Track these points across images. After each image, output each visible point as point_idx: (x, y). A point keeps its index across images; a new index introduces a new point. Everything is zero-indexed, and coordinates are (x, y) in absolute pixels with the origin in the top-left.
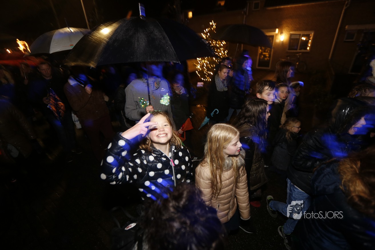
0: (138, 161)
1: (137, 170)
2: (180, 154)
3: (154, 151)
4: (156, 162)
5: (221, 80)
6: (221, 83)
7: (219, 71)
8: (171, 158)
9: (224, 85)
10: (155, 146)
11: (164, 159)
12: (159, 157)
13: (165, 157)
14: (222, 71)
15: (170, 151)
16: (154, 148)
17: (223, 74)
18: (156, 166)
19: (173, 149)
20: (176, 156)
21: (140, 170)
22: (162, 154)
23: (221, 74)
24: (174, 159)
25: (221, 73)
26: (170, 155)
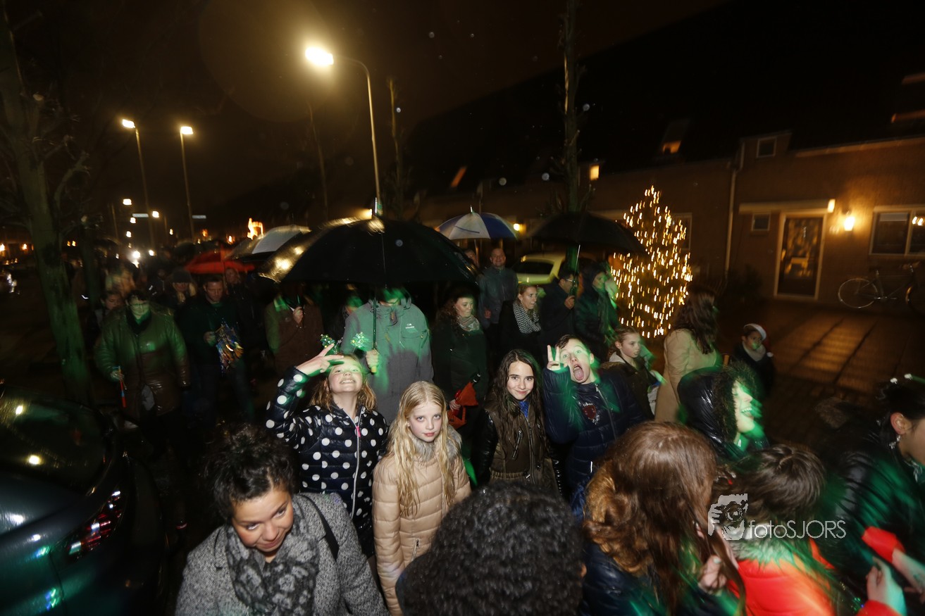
0: (309, 419)
1: (307, 432)
2: (372, 422)
3: (334, 409)
4: (334, 426)
5: (526, 310)
6: (527, 317)
7: (520, 295)
8: (357, 424)
9: (533, 320)
10: (336, 402)
11: (347, 423)
12: (340, 419)
13: (349, 421)
14: (525, 293)
15: (358, 414)
16: (335, 405)
17: (528, 298)
18: (334, 432)
19: (362, 413)
20: (365, 423)
21: (311, 433)
22: (345, 415)
23: (524, 299)
24: (362, 427)
25: (523, 296)
26: (356, 420)
